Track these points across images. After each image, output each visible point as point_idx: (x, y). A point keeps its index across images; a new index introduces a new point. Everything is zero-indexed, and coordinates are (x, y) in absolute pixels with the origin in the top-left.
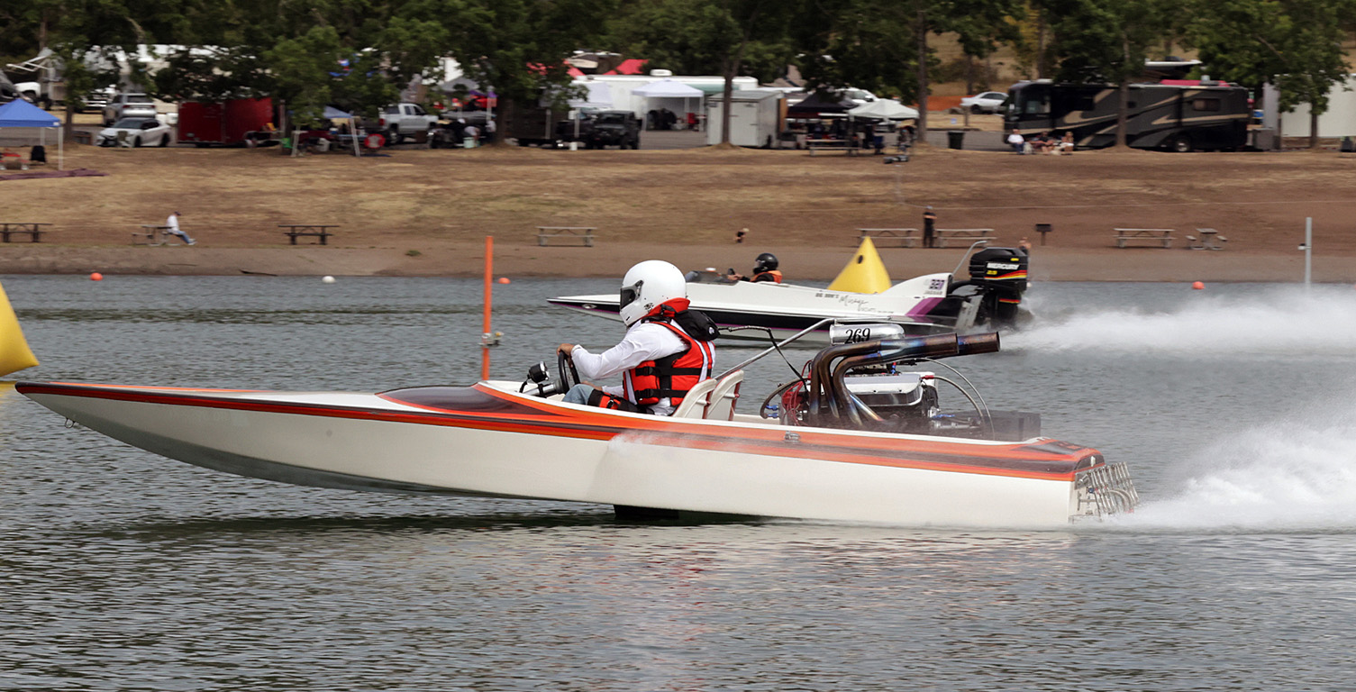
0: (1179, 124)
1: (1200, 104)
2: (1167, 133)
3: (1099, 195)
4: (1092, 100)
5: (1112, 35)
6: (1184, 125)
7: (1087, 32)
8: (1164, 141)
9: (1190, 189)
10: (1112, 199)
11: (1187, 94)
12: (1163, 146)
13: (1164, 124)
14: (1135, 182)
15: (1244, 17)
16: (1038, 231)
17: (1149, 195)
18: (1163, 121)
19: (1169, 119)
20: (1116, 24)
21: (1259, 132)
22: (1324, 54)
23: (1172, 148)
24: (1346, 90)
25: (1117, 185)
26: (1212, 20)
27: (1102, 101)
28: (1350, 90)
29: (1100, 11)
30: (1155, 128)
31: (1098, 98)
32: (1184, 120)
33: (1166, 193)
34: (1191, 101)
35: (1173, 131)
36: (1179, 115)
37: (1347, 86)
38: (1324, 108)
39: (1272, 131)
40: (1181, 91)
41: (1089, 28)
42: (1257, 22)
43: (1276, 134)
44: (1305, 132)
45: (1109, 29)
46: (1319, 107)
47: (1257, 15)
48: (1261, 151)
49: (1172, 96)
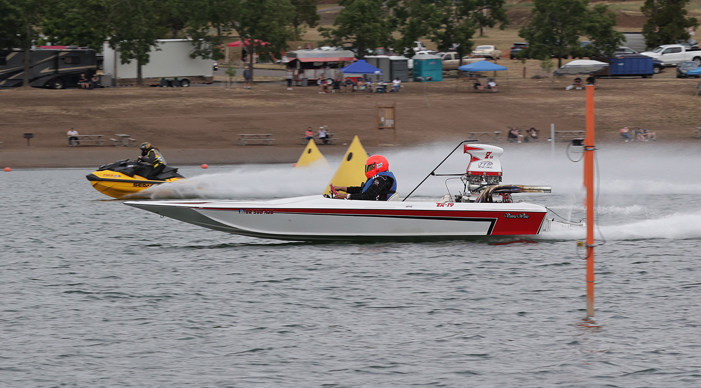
0: (57, 72)
1: (69, 60)
2: (49, 78)
3: (38, 116)
4: (5, 59)
5: (20, 20)
6: (60, 72)
7: (5, 19)
8: (47, 83)
9: (89, 111)
10: (47, 118)
11: (61, 54)
12: (48, 86)
13: (47, 73)
14: (55, 108)
15: (98, 8)
16: (25, 138)
17: (67, 115)
18: (46, 70)
19: (50, 69)
20: (22, 12)
21: (103, 76)
22: (146, 29)
23: (52, 87)
24: (158, 50)
25: (46, 109)
26: (81, 10)
27: (10, 60)
28: (160, 50)
29: (12, 7)
30: (42, 75)
31: (8, 57)
32: (60, 70)
33: (77, 114)
34: (63, 58)
35: (52, 77)
36: (56, 67)
37: (158, 48)
38: (147, 61)
39: (110, 75)
40: (57, 52)
41: (7, 16)
42: (106, 11)
43: (113, 77)
44: (133, 75)
45: (18, 16)
46: (143, 60)
47: (107, 7)
48: (103, 87)
49: (51, 56)
